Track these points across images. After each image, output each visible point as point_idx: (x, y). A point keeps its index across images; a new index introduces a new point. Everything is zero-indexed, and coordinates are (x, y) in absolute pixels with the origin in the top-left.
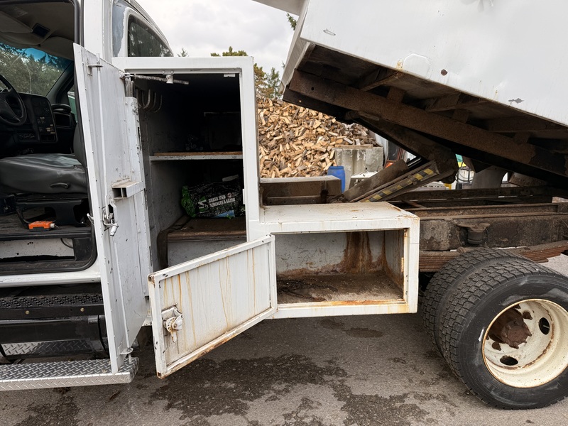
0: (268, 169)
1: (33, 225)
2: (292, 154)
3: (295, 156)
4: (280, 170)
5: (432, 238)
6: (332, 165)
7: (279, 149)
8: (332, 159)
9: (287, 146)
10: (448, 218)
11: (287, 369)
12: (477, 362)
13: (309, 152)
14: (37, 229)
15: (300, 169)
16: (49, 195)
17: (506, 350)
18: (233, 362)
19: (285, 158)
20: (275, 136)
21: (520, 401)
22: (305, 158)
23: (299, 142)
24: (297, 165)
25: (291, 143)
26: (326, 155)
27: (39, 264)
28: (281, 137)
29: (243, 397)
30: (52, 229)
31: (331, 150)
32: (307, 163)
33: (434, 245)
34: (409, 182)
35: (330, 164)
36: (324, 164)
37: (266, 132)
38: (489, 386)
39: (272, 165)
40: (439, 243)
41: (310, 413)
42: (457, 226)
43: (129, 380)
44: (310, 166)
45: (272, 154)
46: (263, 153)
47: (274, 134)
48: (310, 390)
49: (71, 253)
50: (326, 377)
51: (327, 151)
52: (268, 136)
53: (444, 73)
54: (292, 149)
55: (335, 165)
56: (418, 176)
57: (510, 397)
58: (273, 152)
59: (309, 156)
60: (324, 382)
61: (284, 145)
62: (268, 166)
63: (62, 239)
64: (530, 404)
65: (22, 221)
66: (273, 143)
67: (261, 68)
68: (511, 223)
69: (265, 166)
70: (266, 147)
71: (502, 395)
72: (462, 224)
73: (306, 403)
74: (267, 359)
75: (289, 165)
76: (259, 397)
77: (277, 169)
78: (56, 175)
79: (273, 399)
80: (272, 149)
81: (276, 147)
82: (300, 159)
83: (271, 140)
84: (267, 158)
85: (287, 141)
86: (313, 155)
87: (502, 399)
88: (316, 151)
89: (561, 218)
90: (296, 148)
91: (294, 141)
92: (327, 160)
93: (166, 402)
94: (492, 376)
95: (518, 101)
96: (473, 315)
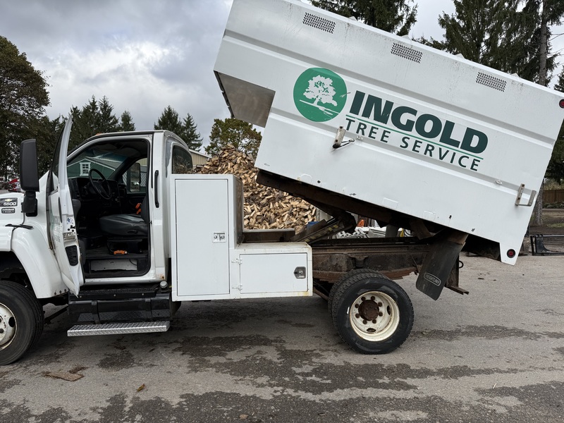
0: (259, 223)
1: (115, 252)
2: (280, 211)
3: (283, 212)
4: (269, 224)
5: (337, 264)
6: (313, 220)
7: (269, 207)
8: (314, 216)
9: (277, 204)
10: (345, 253)
11: (252, 341)
12: (347, 326)
13: (295, 209)
14: (118, 254)
15: (286, 223)
16: (125, 236)
17: (370, 325)
18: (220, 338)
19: (275, 214)
20: (266, 196)
21: (372, 349)
22: (291, 214)
23: (287, 201)
24: (284, 220)
25: (280, 202)
26: (308, 213)
27: (118, 272)
28: (272, 196)
29: (225, 350)
30: (125, 254)
31: (313, 208)
32: (293, 219)
33: (339, 268)
34: (325, 232)
35: (310, 220)
36: (306, 219)
37: (259, 192)
38: (354, 339)
39: (263, 220)
40: (341, 267)
41: (261, 355)
42: (350, 257)
43: (166, 330)
44: (295, 221)
45: (264, 210)
46: (256, 209)
47: (266, 193)
48: (263, 348)
49: (135, 268)
50: (273, 343)
51: (309, 209)
52: (261, 195)
53: (319, 182)
54: (281, 207)
55: (315, 221)
56: (330, 229)
57: (366, 346)
58: (264, 209)
59: (294, 213)
60: (271, 345)
61: (274, 203)
62: (260, 221)
63: (130, 260)
64: (377, 351)
65: (109, 250)
66: (264, 201)
67: (260, 133)
68: (382, 256)
69: (257, 220)
70: (259, 204)
71: (361, 345)
72: (353, 256)
73: (259, 352)
74: (241, 337)
75: (278, 220)
76: (234, 350)
77: (267, 224)
78: (131, 226)
79: (242, 351)
80: (264, 206)
81: (267, 204)
82: (287, 215)
83: (263, 199)
84: (259, 213)
85: (277, 200)
86: (299, 212)
87: (362, 348)
88: (301, 209)
89: (412, 254)
90: (284, 206)
91: (282, 200)
92: (309, 216)
93: (182, 353)
94: (356, 334)
95: (354, 194)
96: (343, 299)
